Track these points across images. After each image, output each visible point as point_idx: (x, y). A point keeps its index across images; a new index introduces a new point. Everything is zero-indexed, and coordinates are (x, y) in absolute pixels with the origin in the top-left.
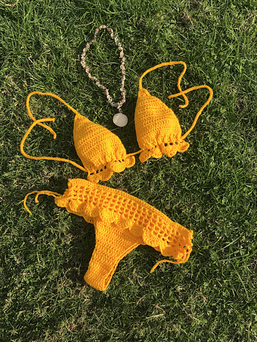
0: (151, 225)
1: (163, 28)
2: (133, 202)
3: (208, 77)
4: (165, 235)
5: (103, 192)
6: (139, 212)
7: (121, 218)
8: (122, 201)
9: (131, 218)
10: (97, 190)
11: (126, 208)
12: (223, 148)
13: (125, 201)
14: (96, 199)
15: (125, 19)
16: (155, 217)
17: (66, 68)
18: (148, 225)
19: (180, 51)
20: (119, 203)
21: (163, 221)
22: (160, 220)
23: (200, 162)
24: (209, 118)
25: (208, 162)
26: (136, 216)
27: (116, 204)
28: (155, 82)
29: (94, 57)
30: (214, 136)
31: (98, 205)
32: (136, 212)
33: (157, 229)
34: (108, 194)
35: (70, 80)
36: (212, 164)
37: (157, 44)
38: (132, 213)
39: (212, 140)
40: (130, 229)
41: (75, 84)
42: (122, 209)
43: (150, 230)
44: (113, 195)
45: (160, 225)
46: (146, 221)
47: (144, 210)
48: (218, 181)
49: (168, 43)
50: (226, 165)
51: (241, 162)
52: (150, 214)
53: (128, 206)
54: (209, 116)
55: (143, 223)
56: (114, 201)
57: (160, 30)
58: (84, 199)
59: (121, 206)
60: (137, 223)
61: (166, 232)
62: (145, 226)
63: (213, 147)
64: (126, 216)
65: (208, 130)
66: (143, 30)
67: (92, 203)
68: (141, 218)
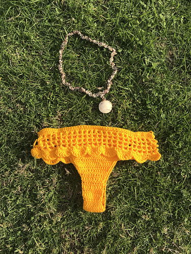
0: (120, 143)
2: (96, 131)
4: (134, 146)
5: (67, 133)
6: (105, 137)
7: (93, 148)
8: (87, 134)
9: (100, 144)
10: (61, 134)
11: (93, 138)
13: (89, 132)
14: (64, 142)
16: (120, 135)
18: (118, 144)
20: (85, 136)
21: (127, 135)
22: (125, 136)
26: (104, 141)
27: (83, 138)
31: (67, 146)
32: (103, 138)
33: (126, 144)
34: (72, 133)
38: (100, 140)
40: (104, 153)
42: (90, 140)
43: (121, 147)
44: (77, 132)
45: (126, 140)
46: (114, 142)
47: (109, 133)
52: (115, 134)
53: (94, 136)
55: (113, 143)
56: (80, 137)
58: (53, 145)
59: (88, 138)
60: (108, 146)
61: (134, 144)
62: (115, 146)
64: (96, 144)
67: (61, 146)
68: (109, 141)
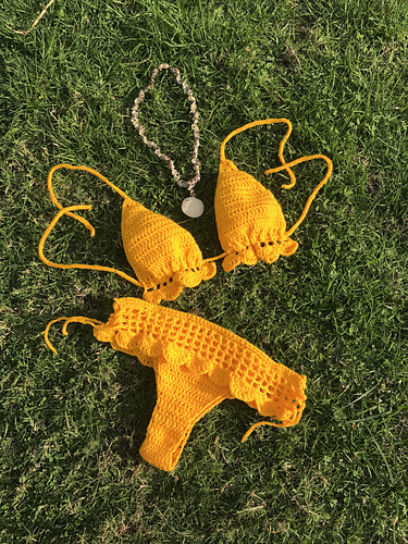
0: (243, 368)
1: (255, 68)
2: (213, 333)
3: (324, 142)
4: (264, 384)
5: (167, 317)
6: (223, 348)
7: (196, 358)
8: (197, 332)
9: (210, 357)
10: (158, 315)
11: (203, 342)
12: (349, 249)
13: (201, 331)
14: (157, 329)
15: (198, 54)
16: (249, 355)
17: (109, 129)
18: (238, 369)
19: (282, 103)
20: (192, 334)
21: (260, 361)
22: (256, 361)
23: (315, 271)
24: (328, 204)
25: (327, 271)
26: (219, 354)
27: (188, 336)
28: (244, 150)
29: (151, 112)
30: (335, 231)
31: (160, 337)
32: (218, 349)
33: (251, 374)
34: (175, 321)
35: (114, 146)
36: (333, 274)
37: (247, 92)
38: (212, 350)
39: (333, 237)
40: (210, 374)
41: (123, 153)
42: (197, 344)
43: (241, 375)
44: (183, 322)
45: (255, 368)
46: (235, 362)
47: (232, 345)
48: (343, 299)
49: (263, 90)
50: (353, 275)
51: (377, 271)
52: (241, 351)
53: (206, 339)
54: (327, 200)
55: (230, 364)
56: (184, 332)
57: (252, 72)
58: (138, 328)
59: (196, 339)
60: (221, 366)
61: (265, 379)
62: (233, 369)
63: (334, 248)
64: (203, 354)
65: (325, 223)
66: (226, 70)
67: (151, 335)
68: (227, 358)
